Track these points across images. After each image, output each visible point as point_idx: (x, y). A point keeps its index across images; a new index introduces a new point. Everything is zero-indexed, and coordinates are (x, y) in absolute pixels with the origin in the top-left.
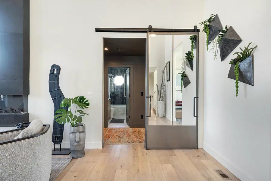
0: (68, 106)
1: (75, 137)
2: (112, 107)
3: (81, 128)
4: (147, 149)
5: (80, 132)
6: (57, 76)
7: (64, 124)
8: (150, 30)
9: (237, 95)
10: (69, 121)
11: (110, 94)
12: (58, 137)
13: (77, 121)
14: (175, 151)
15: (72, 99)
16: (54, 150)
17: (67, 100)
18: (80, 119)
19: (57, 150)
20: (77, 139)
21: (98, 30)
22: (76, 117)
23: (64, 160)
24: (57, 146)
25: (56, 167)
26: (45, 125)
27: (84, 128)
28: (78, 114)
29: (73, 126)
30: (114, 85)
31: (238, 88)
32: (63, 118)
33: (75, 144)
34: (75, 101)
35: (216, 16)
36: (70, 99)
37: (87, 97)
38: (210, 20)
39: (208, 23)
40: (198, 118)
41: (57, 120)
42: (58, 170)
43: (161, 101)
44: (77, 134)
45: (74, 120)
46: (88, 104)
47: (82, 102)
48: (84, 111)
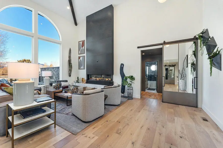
0: (126, 79)
1: (129, 91)
2: (149, 82)
3: (131, 88)
4: (163, 102)
5: (131, 90)
6: (123, 68)
7: (125, 86)
8: (165, 43)
9: (211, 76)
10: (127, 85)
11: (148, 75)
12: (123, 91)
13: (130, 85)
14: (180, 106)
15: (128, 77)
16: (122, 96)
17: (126, 77)
18: (131, 85)
19: (123, 96)
20: (130, 92)
21: (138, 48)
22: (129, 83)
23: (125, 100)
24: (123, 95)
25: (122, 101)
26: (119, 85)
27: (132, 88)
28: (130, 83)
29: (128, 87)
30: (151, 70)
31: (212, 72)
32: (125, 83)
33: (129, 94)
34: (129, 77)
35: (207, 30)
36: (127, 77)
37: (134, 76)
38: (202, 33)
39: (201, 35)
40: (197, 90)
41: (123, 84)
42: (123, 101)
43: (182, 80)
44: (130, 90)
45: (128, 85)
46: (134, 79)
47: (132, 78)
48: (133, 82)
